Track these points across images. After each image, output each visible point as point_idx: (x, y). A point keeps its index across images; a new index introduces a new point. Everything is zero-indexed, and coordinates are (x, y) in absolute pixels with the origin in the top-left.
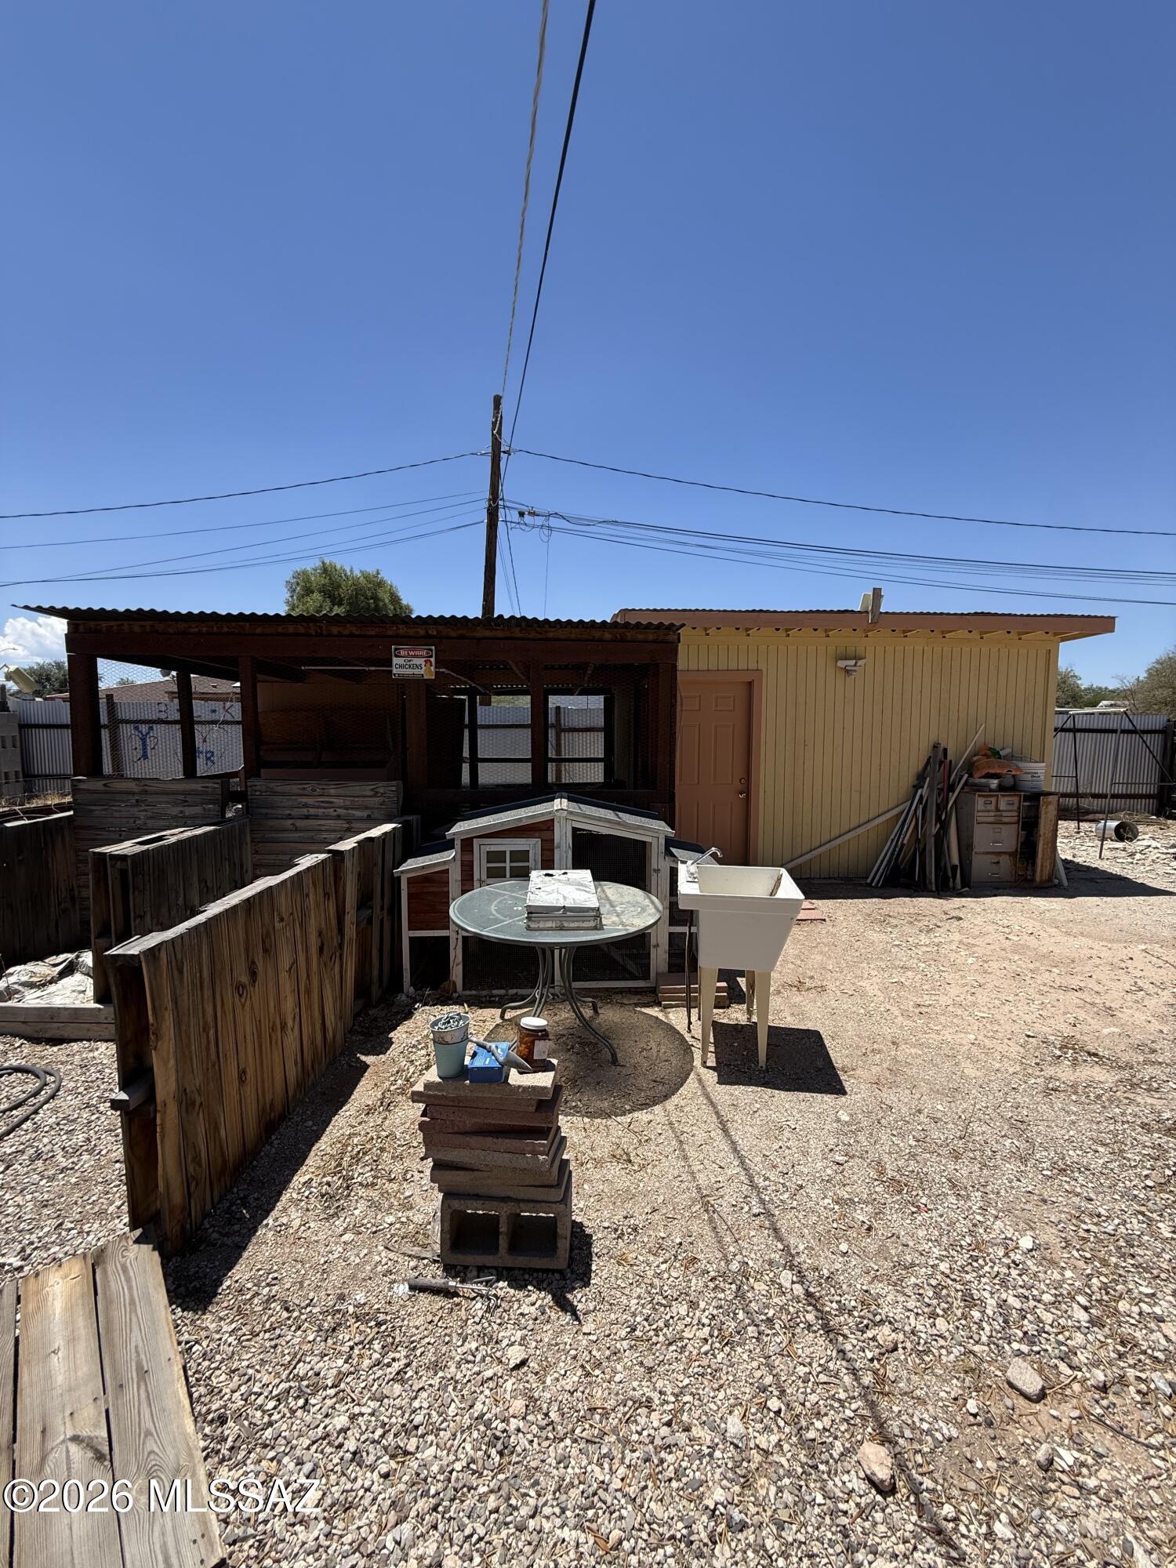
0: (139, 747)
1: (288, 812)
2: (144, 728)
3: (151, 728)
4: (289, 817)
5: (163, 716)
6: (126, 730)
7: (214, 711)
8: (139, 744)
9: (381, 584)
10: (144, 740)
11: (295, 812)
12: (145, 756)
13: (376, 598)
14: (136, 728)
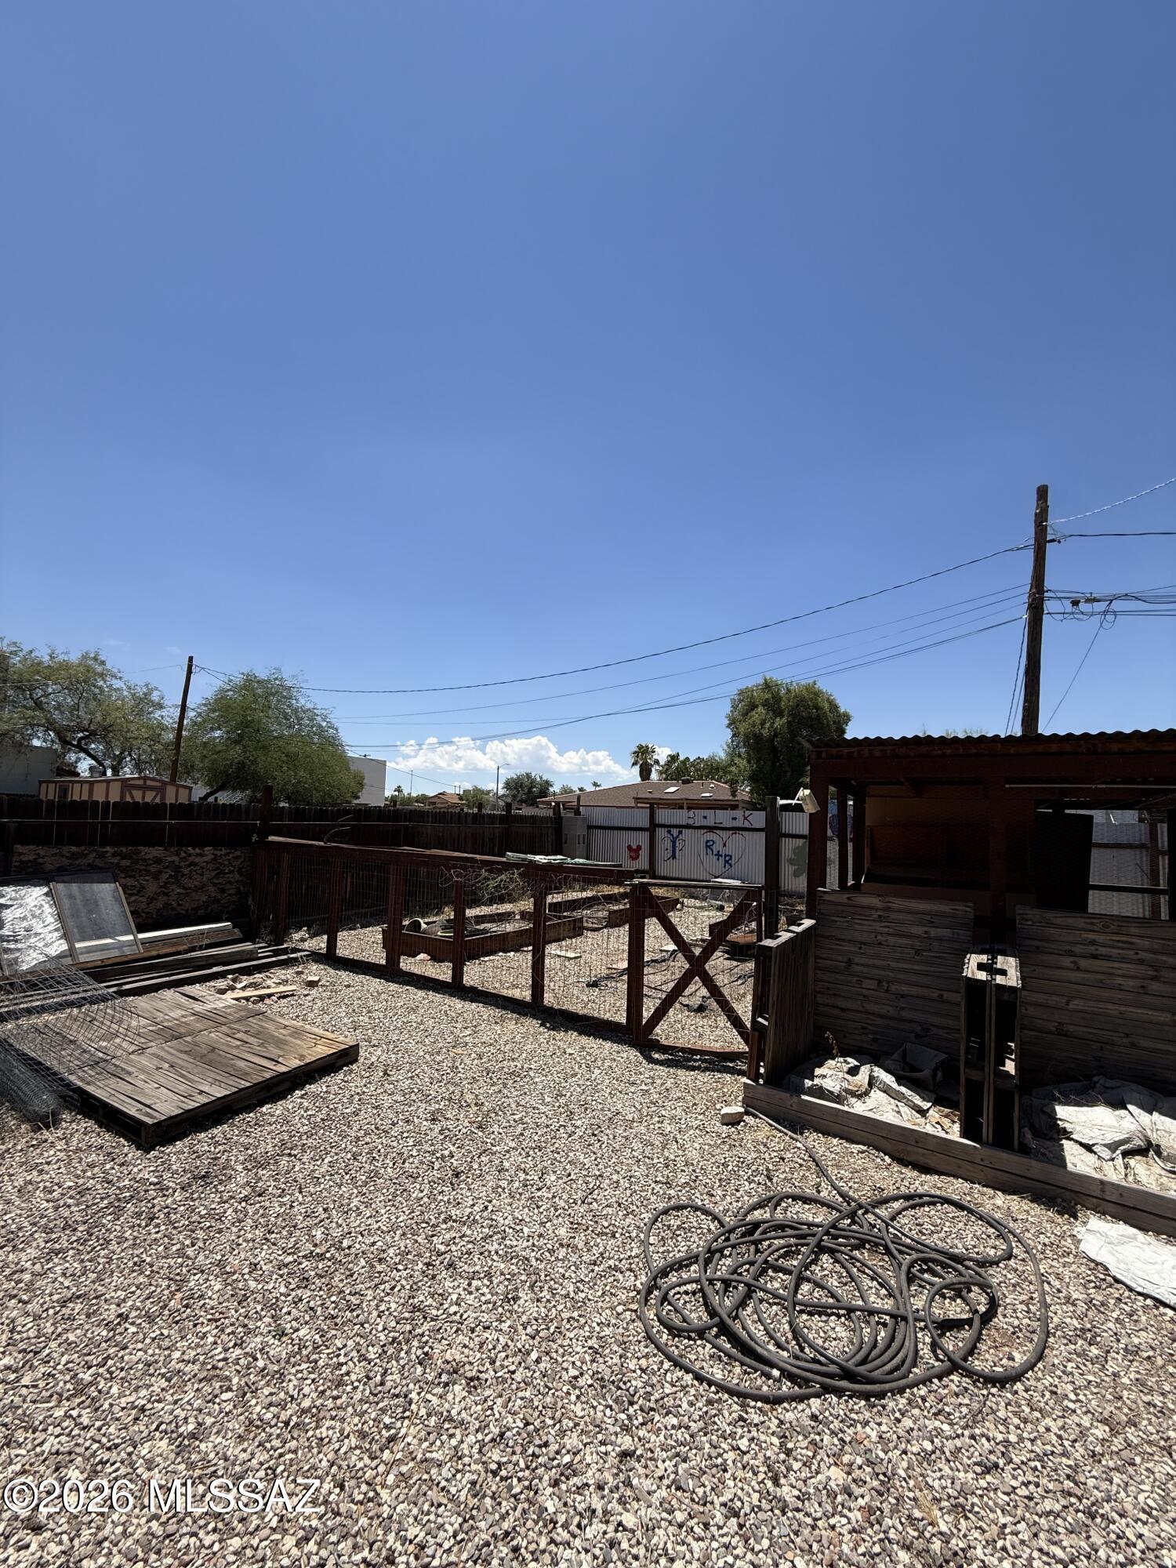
0: (670, 848)
1: (1069, 948)
2: (675, 832)
3: (680, 832)
4: (1070, 953)
5: (691, 822)
6: (661, 833)
7: (734, 819)
8: (670, 846)
9: (817, 694)
10: (674, 842)
11: (1078, 949)
12: (674, 856)
13: (817, 707)
14: (669, 832)
